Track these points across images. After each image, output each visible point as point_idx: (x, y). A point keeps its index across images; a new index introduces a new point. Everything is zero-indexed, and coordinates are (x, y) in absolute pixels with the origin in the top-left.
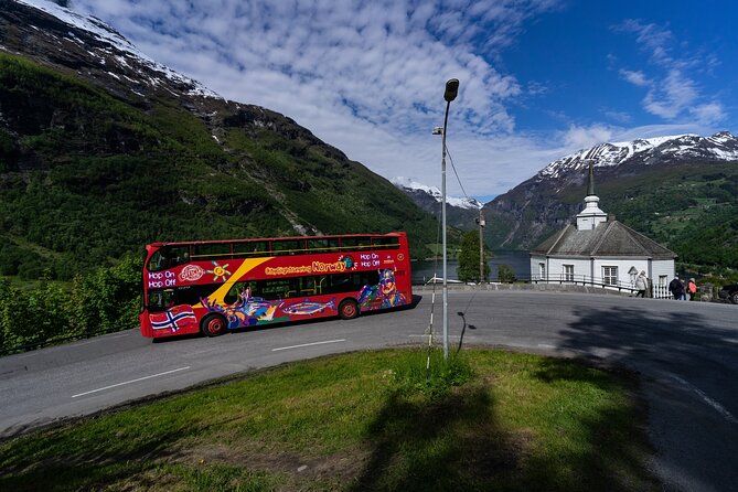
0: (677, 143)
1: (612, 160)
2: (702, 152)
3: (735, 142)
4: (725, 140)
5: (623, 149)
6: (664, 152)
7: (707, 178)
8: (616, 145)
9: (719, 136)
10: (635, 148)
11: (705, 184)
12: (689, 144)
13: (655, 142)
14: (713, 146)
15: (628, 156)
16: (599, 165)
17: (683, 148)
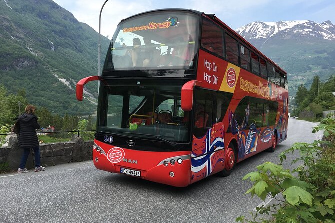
0: (303, 27)
1: (265, 35)
2: (316, 34)
3: (333, 29)
4: (328, 27)
5: (272, 27)
6: (295, 32)
7: (317, 52)
8: (268, 24)
9: (325, 24)
10: (279, 27)
11: (316, 56)
12: (309, 28)
13: (291, 25)
14: (323, 31)
15: (275, 33)
16: (257, 38)
17: (306, 30)
